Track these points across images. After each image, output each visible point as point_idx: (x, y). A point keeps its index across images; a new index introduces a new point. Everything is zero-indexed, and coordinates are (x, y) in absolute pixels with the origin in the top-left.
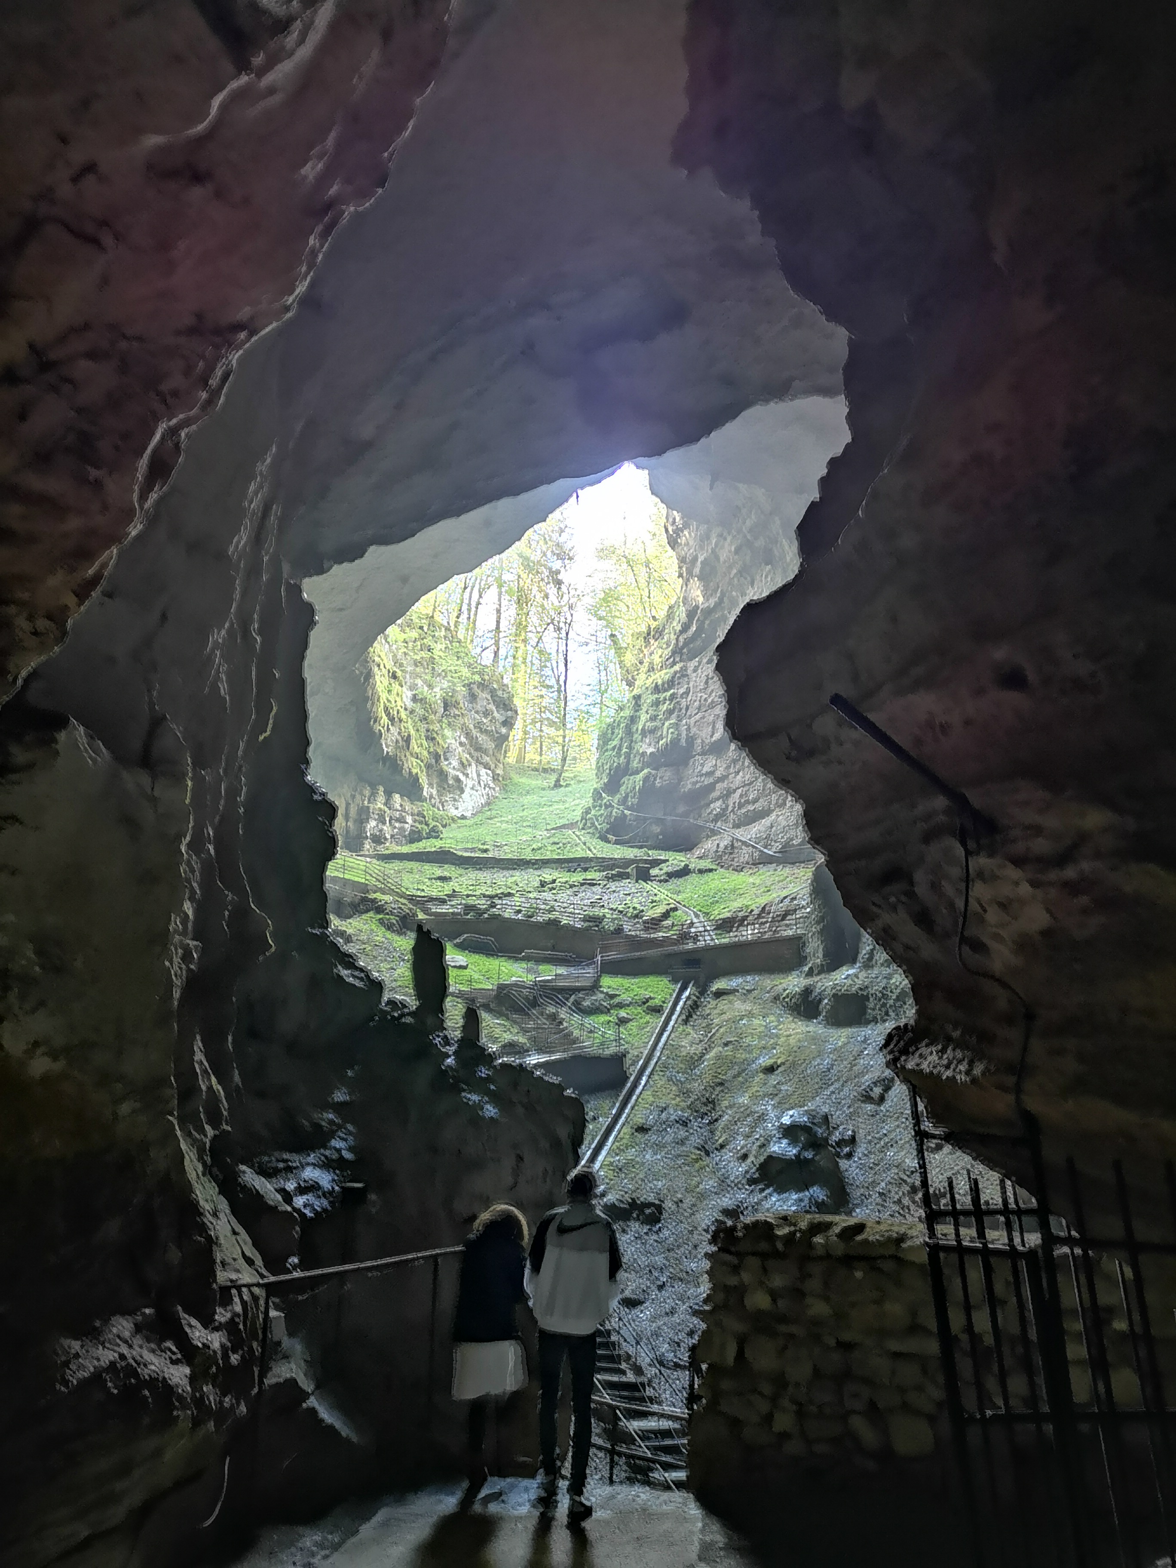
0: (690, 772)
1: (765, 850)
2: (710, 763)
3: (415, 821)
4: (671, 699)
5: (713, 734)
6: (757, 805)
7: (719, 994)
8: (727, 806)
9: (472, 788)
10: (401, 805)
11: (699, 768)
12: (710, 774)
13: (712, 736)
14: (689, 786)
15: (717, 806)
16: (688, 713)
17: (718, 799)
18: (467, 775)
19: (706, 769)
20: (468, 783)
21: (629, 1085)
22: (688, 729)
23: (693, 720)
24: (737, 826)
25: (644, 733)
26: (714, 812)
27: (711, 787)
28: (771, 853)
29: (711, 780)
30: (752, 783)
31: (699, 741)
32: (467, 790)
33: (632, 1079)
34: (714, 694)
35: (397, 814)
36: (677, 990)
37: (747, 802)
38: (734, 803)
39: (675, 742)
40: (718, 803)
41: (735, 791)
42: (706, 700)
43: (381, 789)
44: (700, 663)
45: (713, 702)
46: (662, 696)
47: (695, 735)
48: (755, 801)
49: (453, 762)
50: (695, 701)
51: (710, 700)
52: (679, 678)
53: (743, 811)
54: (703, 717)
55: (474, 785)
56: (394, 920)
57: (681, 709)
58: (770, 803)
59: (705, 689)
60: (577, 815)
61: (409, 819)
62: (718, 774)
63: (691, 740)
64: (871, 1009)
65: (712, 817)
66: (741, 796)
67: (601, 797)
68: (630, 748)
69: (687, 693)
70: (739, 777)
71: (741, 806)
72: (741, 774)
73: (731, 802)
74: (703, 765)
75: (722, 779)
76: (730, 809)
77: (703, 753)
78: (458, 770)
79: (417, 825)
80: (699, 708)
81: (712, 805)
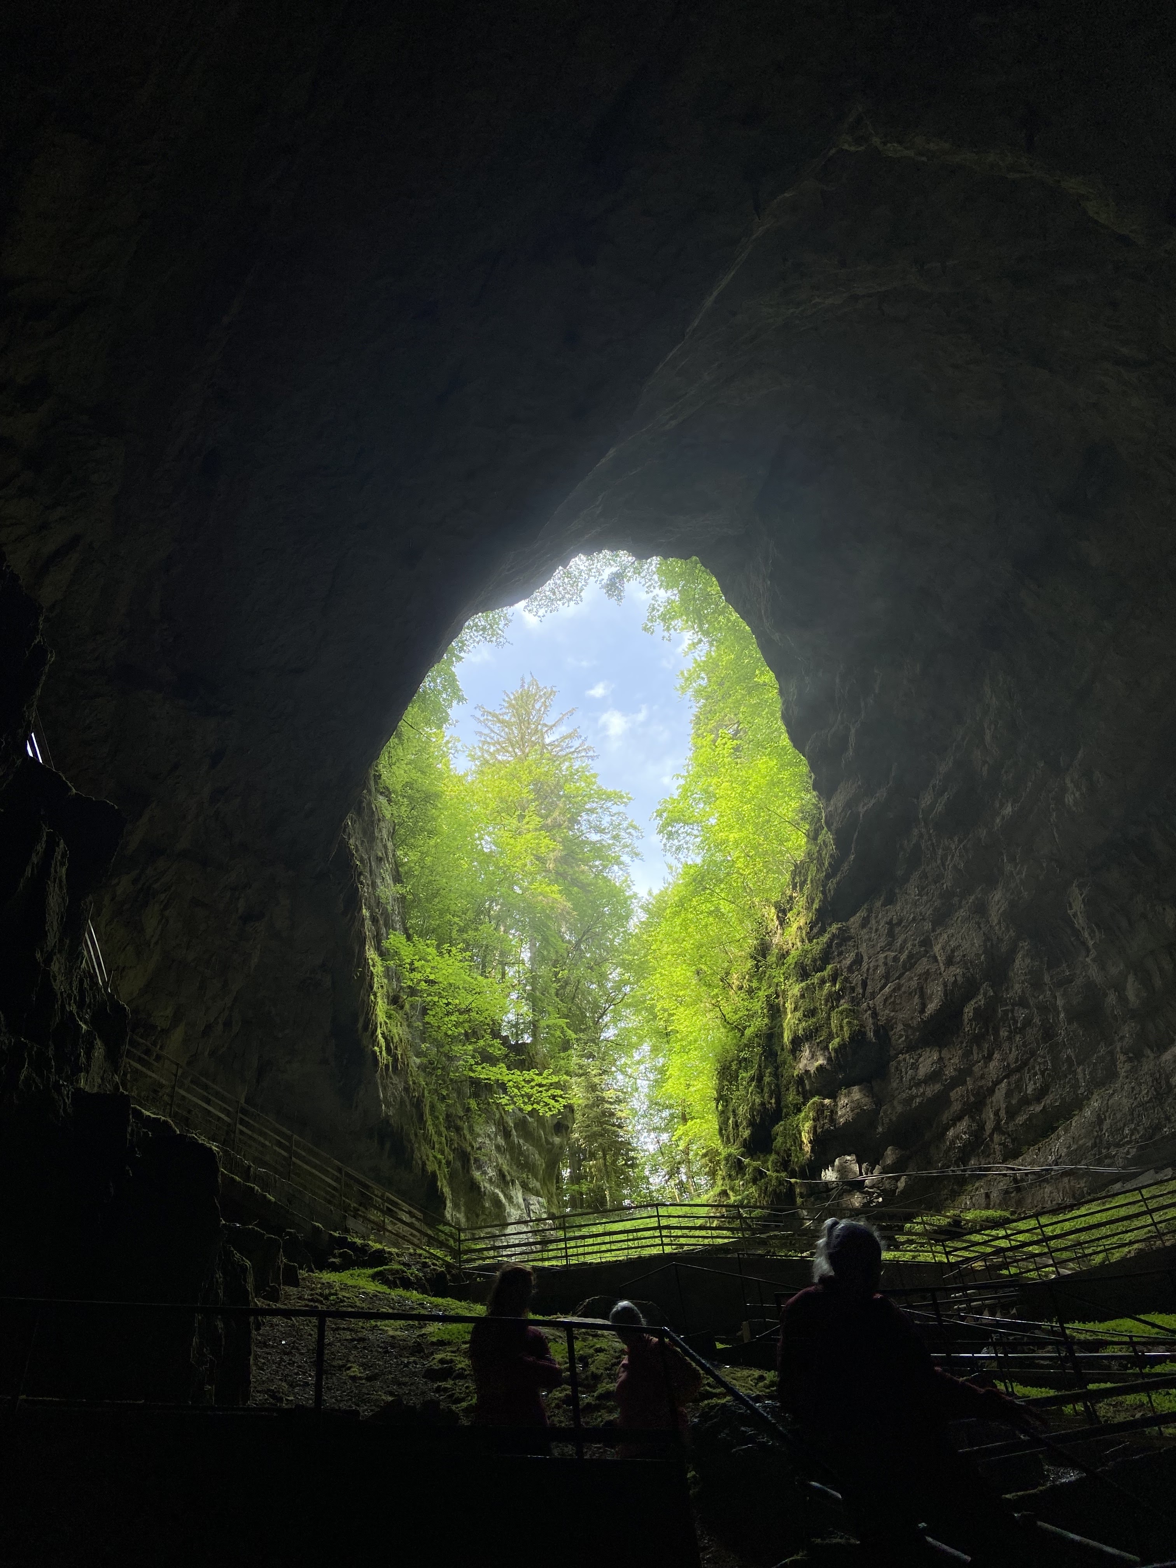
0: (894, 1085)
1: (1101, 1169)
2: (927, 1062)
4: (834, 979)
5: (924, 1006)
6: (1047, 1100)
8: (982, 1127)
9: (519, 1221)
11: (910, 1072)
12: (934, 1076)
13: (922, 1011)
14: (899, 1109)
15: (959, 1133)
16: (869, 989)
17: (960, 1118)
19: (924, 1070)
20: (512, 1213)
22: (875, 1015)
23: (879, 998)
24: (1012, 1154)
25: (797, 1043)
26: (959, 1144)
27: (941, 1101)
29: (938, 1087)
30: (1025, 1063)
31: (900, 1027)
32: (512, 1223)
34: (909, 945)
37: (1026, 1101)
38: (996, 1114)
39: (858, 1038)
40: (963, 1125)
41: (991, 1091)
42: (895, 959)
44: (870, 911)
45: (910, 956)
46: (816, 979)
47: (889, 1020)
48: (1042, 1093)
49: (489, 1171)
50: (876, 968)
51: (903, 957)
52: (839, 945)
53: (1020, 1119)
54: (898, 987)
55: (521, 1216)
57: (853, 989)
58: (1076, 1086)
59: (890, 944)
62: (950, 1072)
63: (883, 1032)
65: (954, 1155)
66: (1009, 1094)
67: (742, 1167)
68: (776, 1075)
69: (858, 960)
70: (993, 1064)
71: (1012, 1114)
72: (996, 1056)
73: (989, 1116)
74: (915, 1067)
75: (958, 1080)
76: (989, 1126)
77: (911, 1048)
78: (497, 1187)
80: (887, 977)
81: (951, 1133)
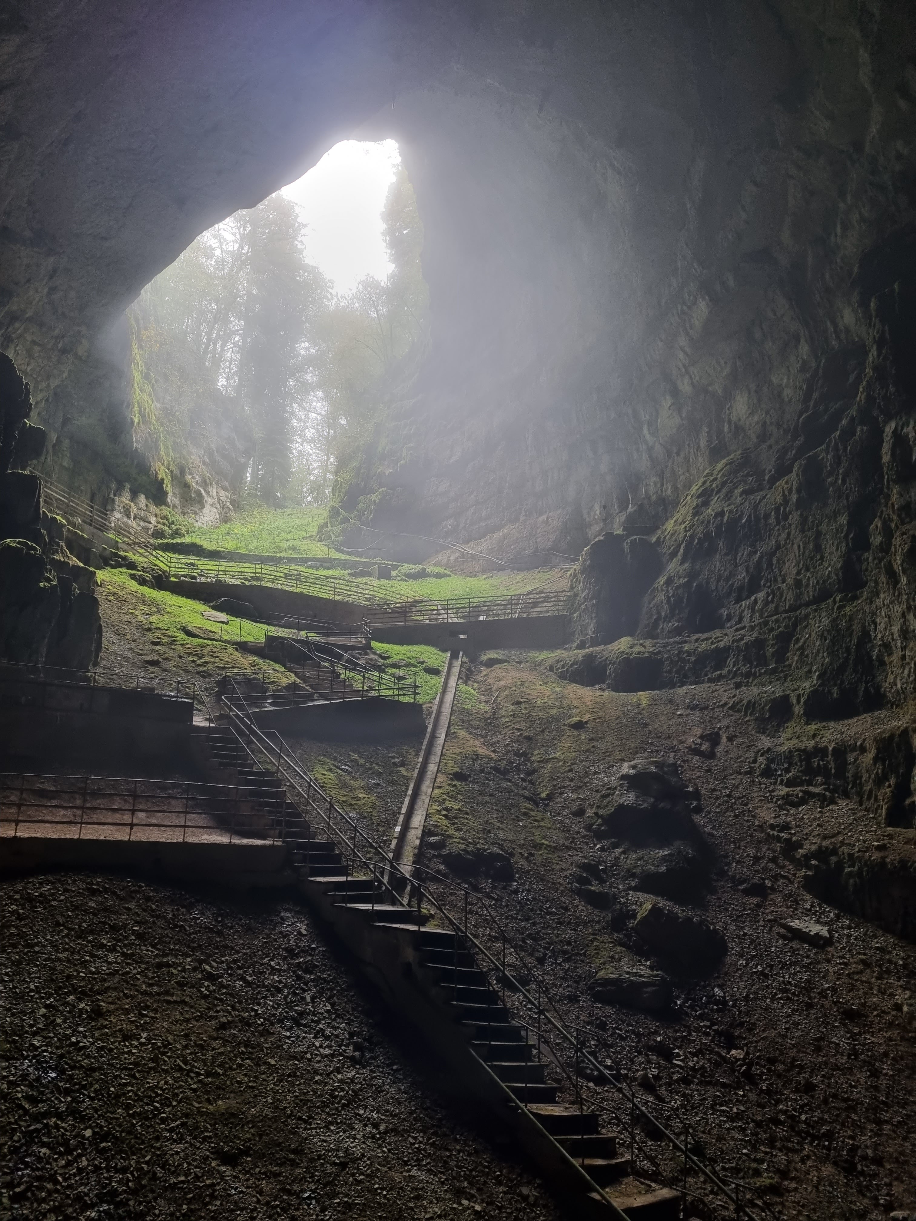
0: (425, 492)
2: (445, 484)
3: (158, 522)
5: (451, 457)
7: (491, 663)
8: (458, 525)
9: (212, 506)
10: (147, 505)
11: (434, 488)
12: (445, 494)
13: (449, 459)
15: (448, 524)
17: (450, 517)
18: (208, 493)
19: (441, 489)
20: (208, 500)
21: (428, 735)
22: (427, 453)
24: (465, 542)
25: (383, 456)
26: (446, 529)
27: (444, 506)
28: (502, 563)
29: (445, 499)
31: (436, 463)
32: (207, 506)
33: (429, 730)
35: (142, 514)
36: (448, 659)
37: (480, 519)
38: (466, 521)
39: (413, 463)
43: (128, 486)
47: (432, 457)
48: (487, 518)
49: (196, 477)
53: (475, 527)
55: (214, 503)
56: (148, 576)
60: (313, 529)
61: (153, 520)
63: (428, 463)
64: (666, 672)
65: (442, 534)
67: (339, 514)
71: (473, 523)
73: (463, 520)
74: (437, 486)
75: (455, 499)
76: (461, 525)
77: (438, 476)
78: (201, 486)
79: (160, 526)
81: (444, 523)
